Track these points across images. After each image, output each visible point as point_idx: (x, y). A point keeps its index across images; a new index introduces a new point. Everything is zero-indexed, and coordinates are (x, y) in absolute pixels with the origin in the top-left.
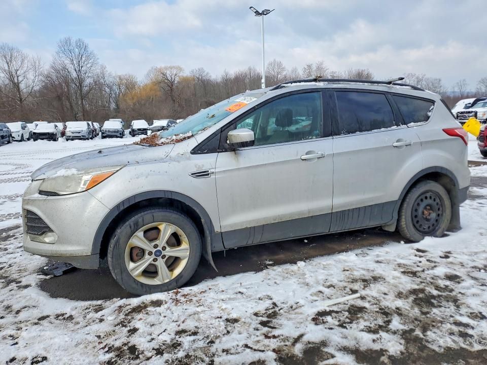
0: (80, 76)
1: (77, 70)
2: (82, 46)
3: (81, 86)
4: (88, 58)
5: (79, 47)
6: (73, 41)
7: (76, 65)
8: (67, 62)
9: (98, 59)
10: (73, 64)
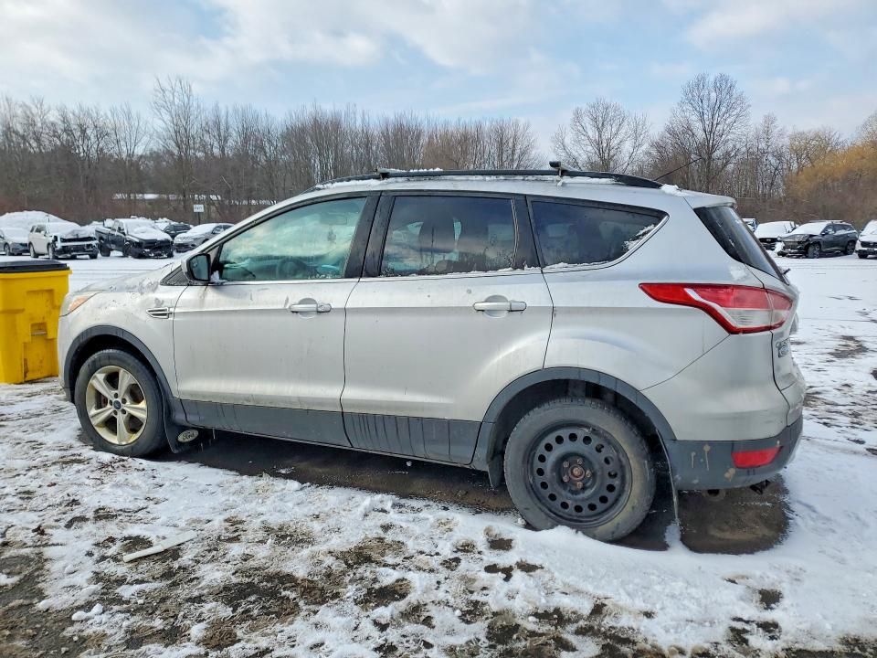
0: (711, 142)
1: (708, 129)
2: (724, 85)
3: (710, 158)
4: (730, 108)
5: (718, 89)
6: (711, 79)
7: (707, 123)
8: (694, 118)
9: (749, 106)
10: (702, 120)
